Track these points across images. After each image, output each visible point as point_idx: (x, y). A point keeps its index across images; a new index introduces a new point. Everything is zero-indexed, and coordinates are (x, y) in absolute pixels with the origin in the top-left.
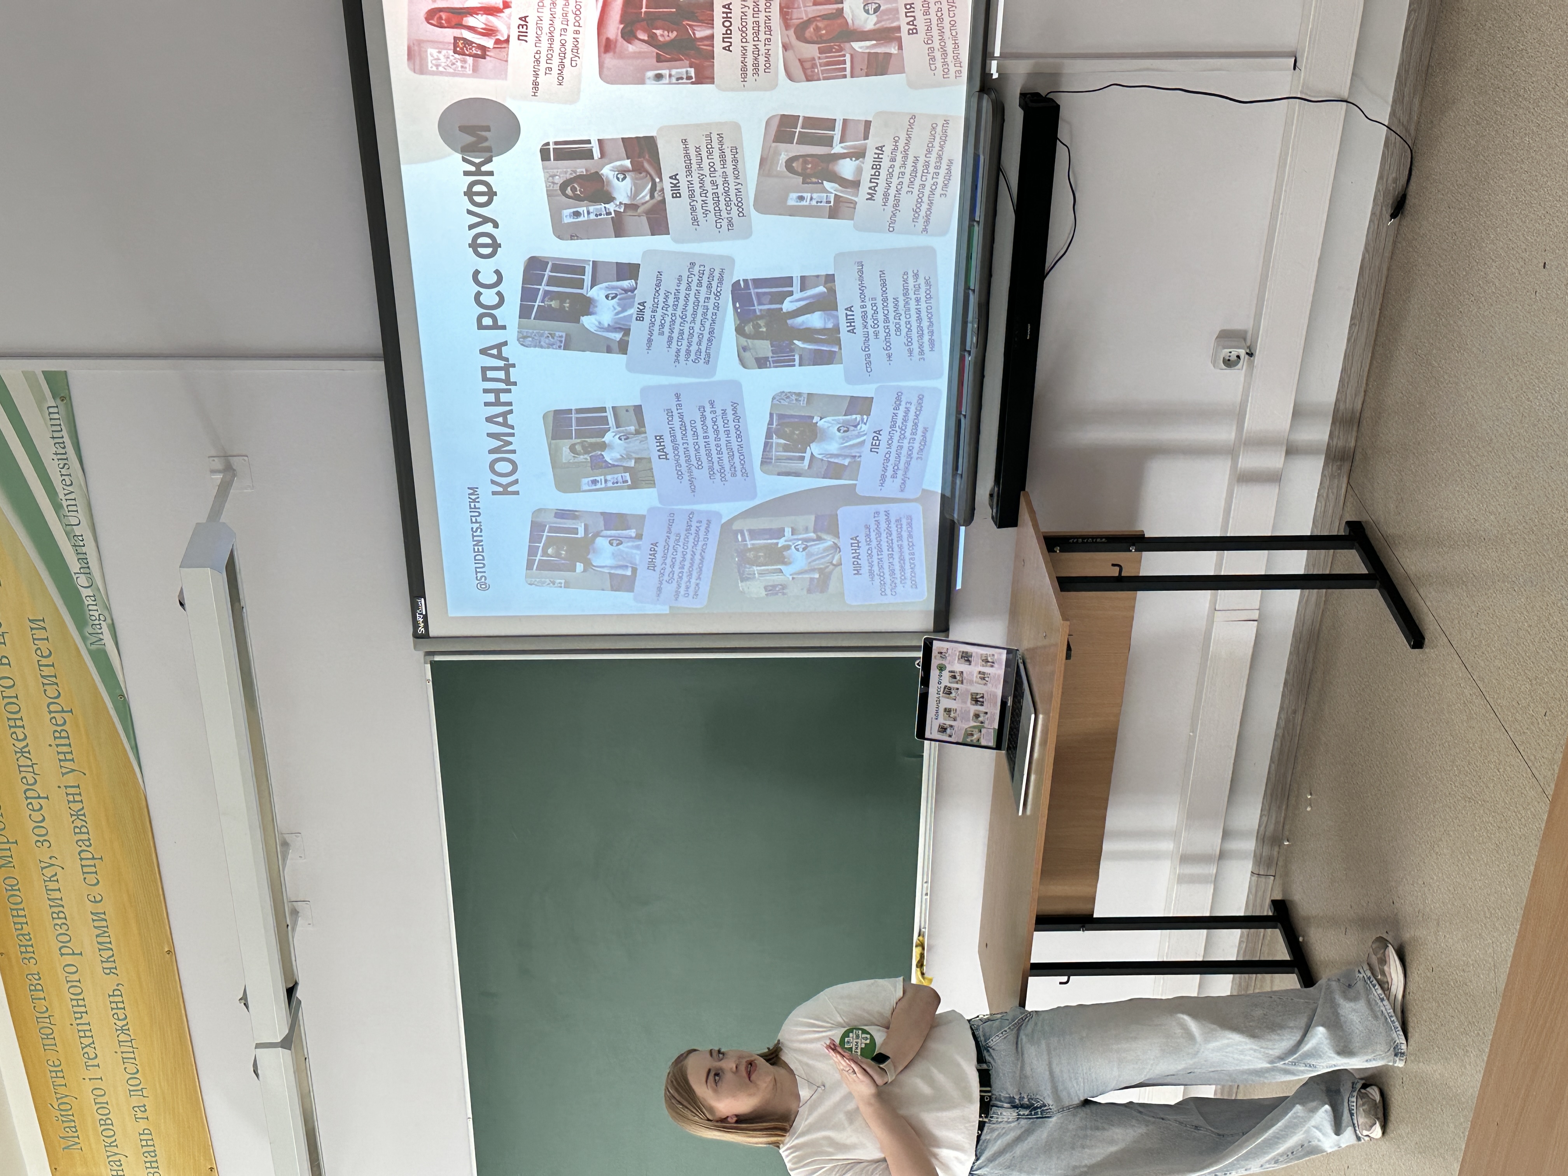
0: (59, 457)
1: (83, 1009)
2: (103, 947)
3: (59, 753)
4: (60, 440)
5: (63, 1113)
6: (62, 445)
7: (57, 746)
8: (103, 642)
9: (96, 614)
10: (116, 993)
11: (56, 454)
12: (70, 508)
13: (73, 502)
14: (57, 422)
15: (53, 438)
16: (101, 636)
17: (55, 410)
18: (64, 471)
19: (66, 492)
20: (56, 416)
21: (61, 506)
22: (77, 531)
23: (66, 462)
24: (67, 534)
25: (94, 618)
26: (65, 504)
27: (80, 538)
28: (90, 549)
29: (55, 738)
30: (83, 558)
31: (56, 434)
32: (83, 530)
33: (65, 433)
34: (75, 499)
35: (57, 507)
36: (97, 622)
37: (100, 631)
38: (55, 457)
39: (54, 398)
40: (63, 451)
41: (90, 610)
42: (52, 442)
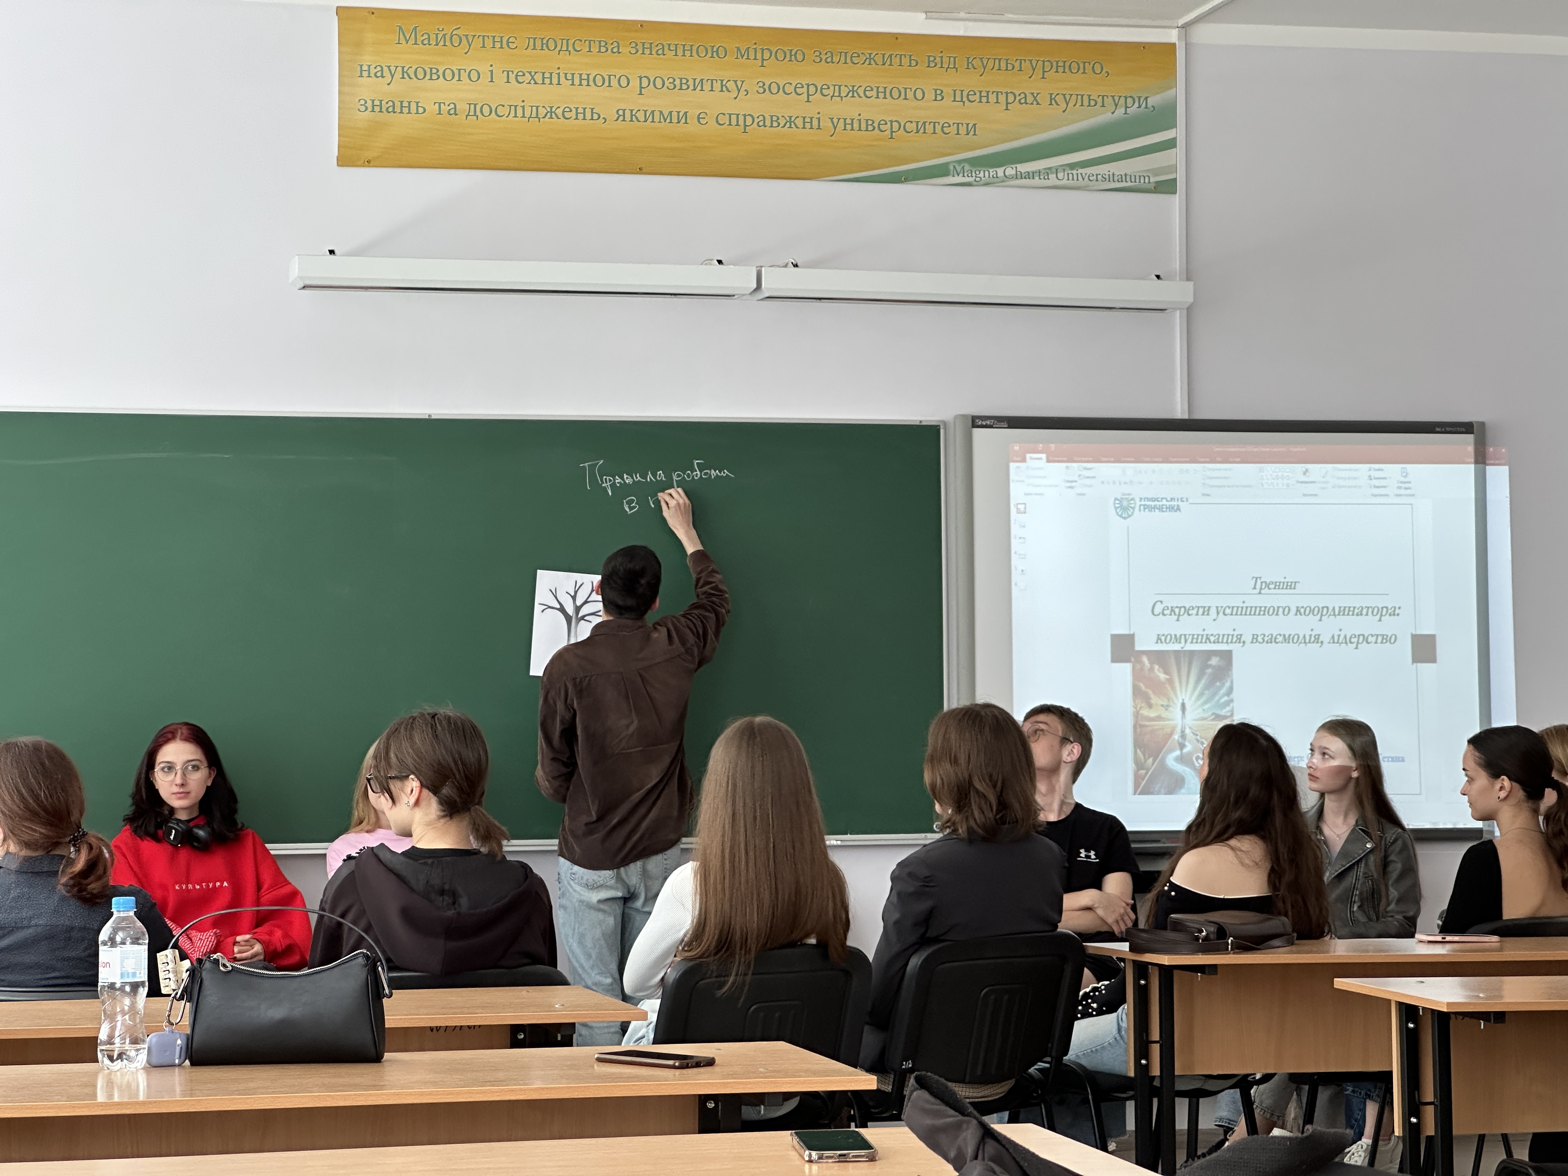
0: (1111, 176)
1: (577, 82)
2: (649, 116)
3: (852, 120)
4: (1124, 179)
5: (448, 38)
6: (1120, 180)
7: (860, 120)
8: (956, 176)
9: (982, 175)
10: (596, 117)
11: (1113, 175)
12: (1070, 176)
13: (1075, 178)
14: (1138, 181)
15: (1126, 175)
16: (961, 175)
17: (1147, 181)
18: (1099, 177)
19: (1084, 175)
20: (1142, 181)
21: (1072, 169)
22: (1052, 176)
23: (1107, 180)
24: (1050, 168)
25: (977, 172)
26: (1074, 172)
27: (1046, 177)
28: (1037, 181)
29: (867, 120)
30: (1030, 175)
31: (1128, 177)
32: (1053, 180)
33: (1129, 184)
34: (1078, 180)
35: (1072, 166)
36: (974, 174)
37: (965, 175)
38: (1111, 173)
39: (1157, 182)
40: (1116, 179)
41: (984, 171)
42: (1123, 174)
